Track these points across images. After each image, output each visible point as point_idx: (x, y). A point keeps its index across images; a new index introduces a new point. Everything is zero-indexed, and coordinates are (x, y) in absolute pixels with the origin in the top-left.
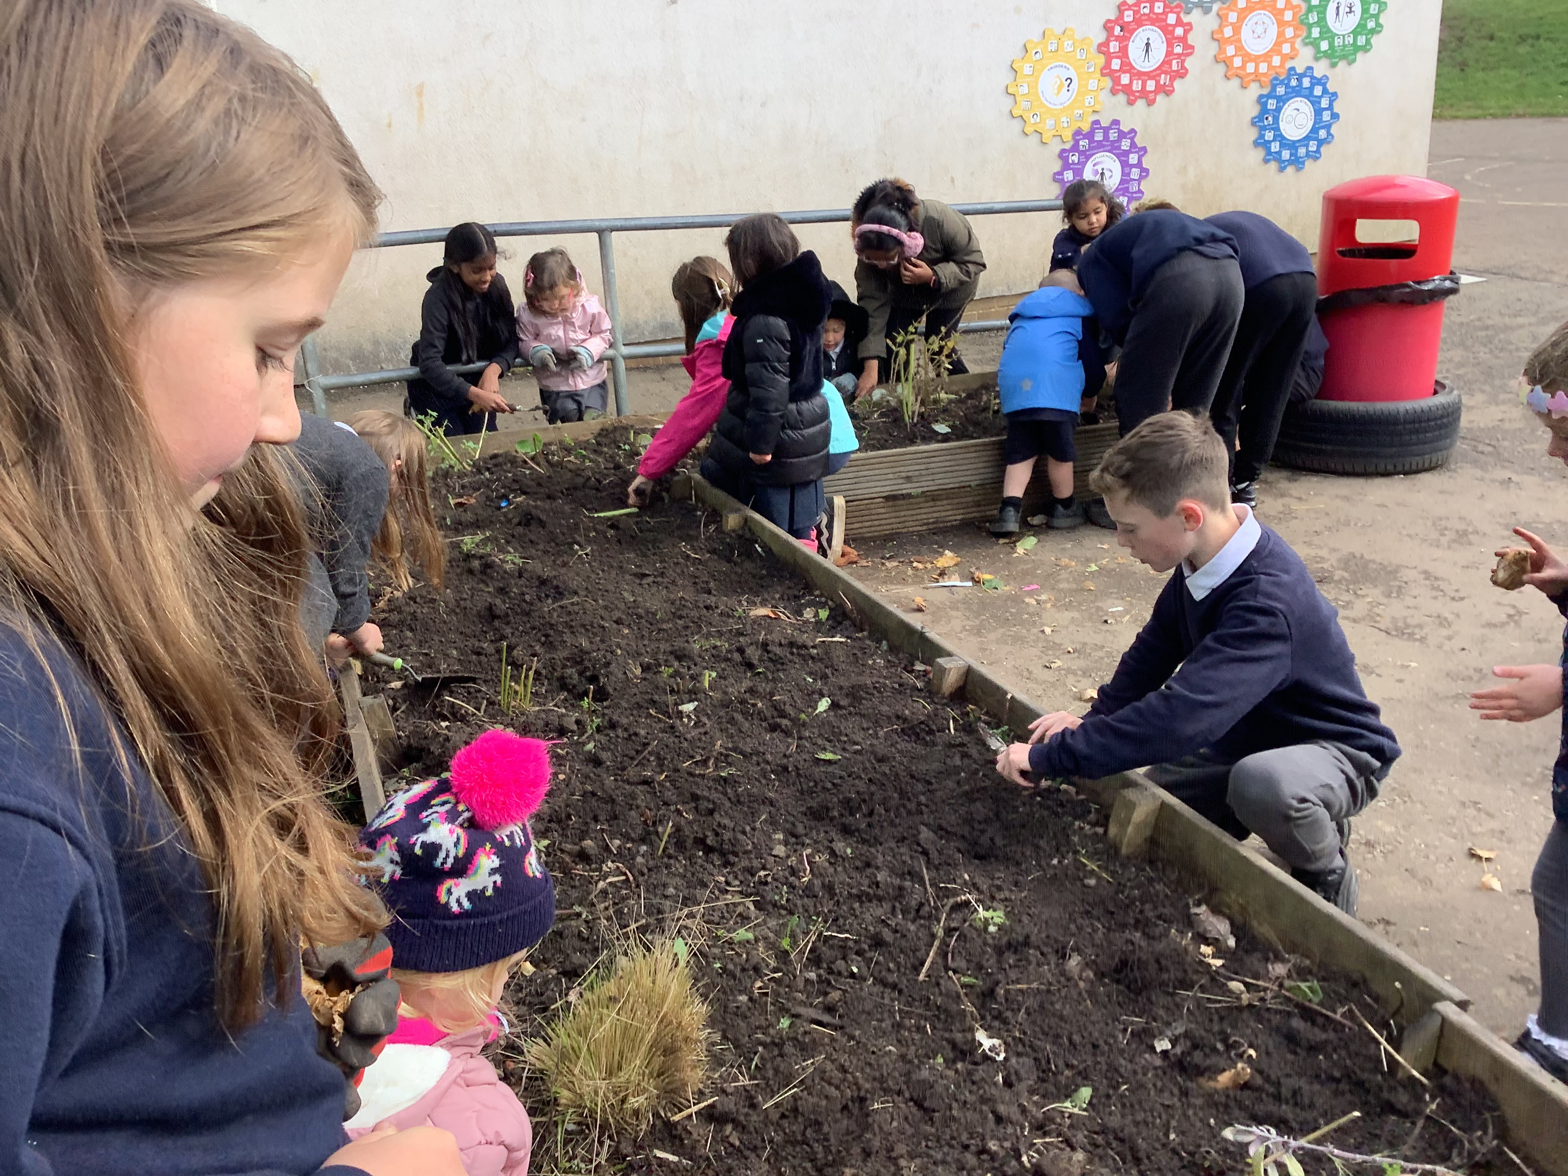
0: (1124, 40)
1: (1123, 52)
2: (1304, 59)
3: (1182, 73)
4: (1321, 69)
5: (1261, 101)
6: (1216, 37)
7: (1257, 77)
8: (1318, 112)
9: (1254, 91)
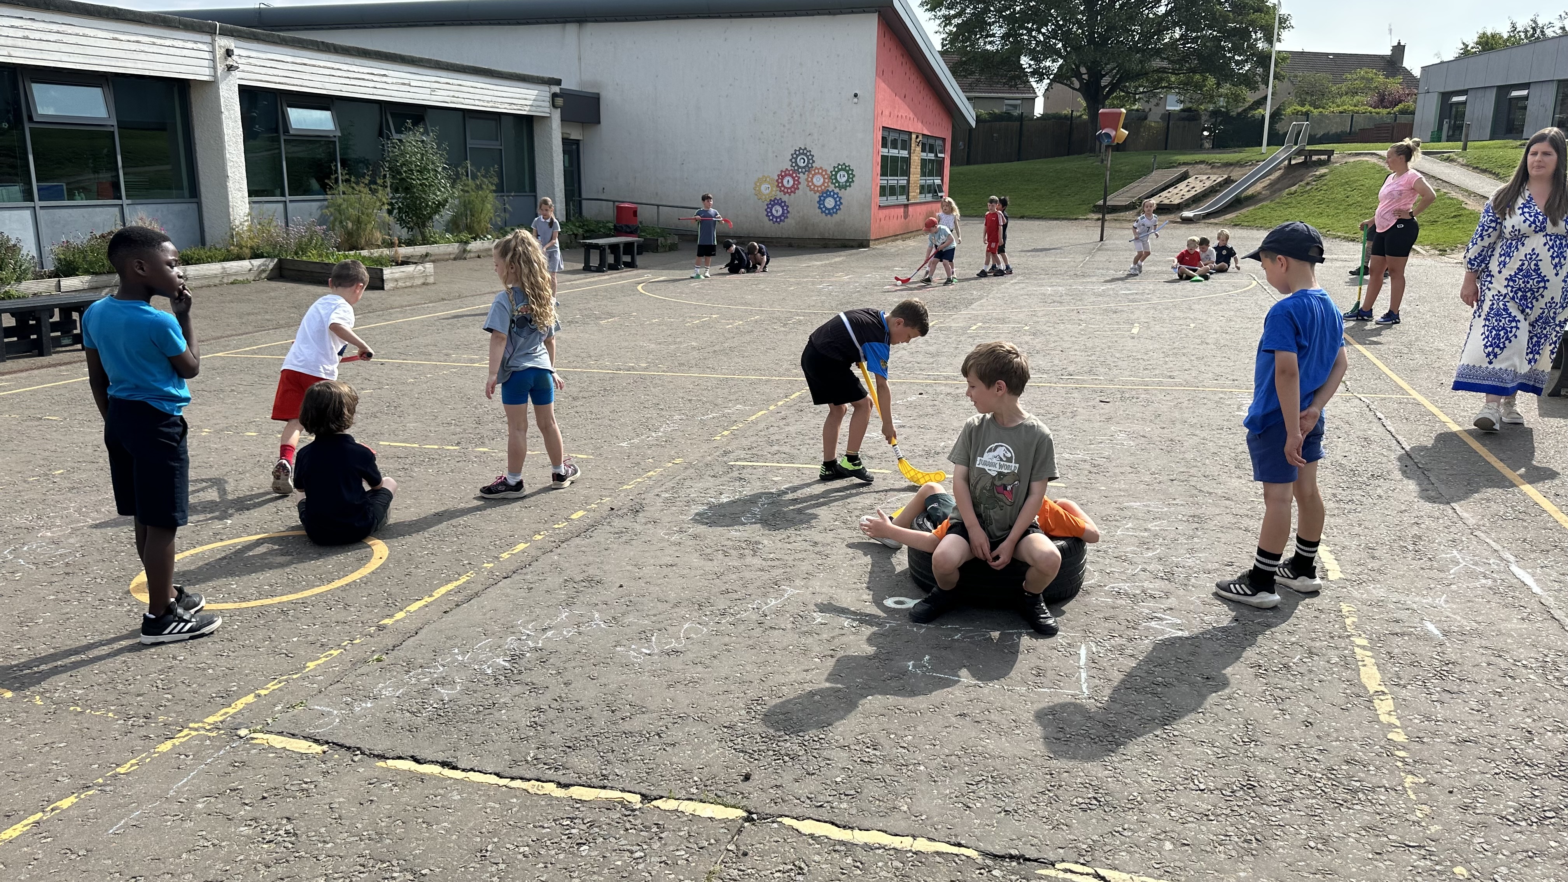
0: (782, 179)
1: (782, 182)
2: (831, 187)
3: (798, 189)
4: (837, 190)
5: (820, 197)
6: (807, 180)
7: (818, 191)
8: (836, 202)
9: (818, 194)
